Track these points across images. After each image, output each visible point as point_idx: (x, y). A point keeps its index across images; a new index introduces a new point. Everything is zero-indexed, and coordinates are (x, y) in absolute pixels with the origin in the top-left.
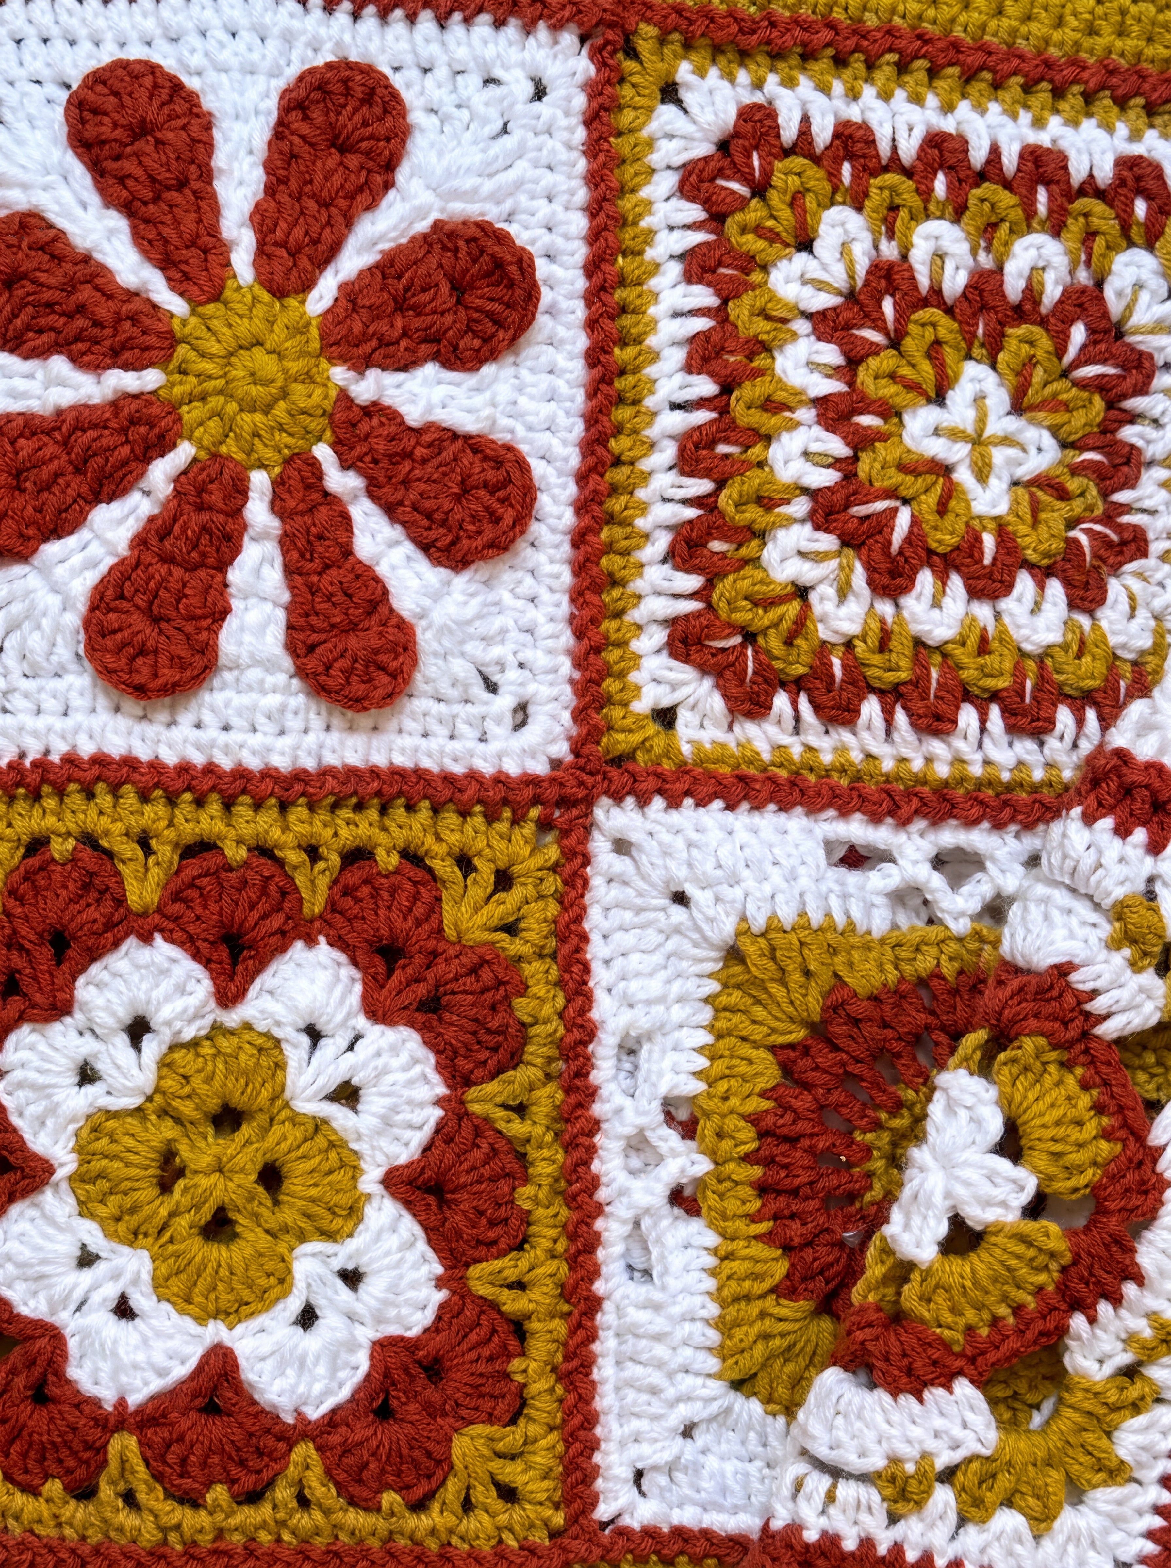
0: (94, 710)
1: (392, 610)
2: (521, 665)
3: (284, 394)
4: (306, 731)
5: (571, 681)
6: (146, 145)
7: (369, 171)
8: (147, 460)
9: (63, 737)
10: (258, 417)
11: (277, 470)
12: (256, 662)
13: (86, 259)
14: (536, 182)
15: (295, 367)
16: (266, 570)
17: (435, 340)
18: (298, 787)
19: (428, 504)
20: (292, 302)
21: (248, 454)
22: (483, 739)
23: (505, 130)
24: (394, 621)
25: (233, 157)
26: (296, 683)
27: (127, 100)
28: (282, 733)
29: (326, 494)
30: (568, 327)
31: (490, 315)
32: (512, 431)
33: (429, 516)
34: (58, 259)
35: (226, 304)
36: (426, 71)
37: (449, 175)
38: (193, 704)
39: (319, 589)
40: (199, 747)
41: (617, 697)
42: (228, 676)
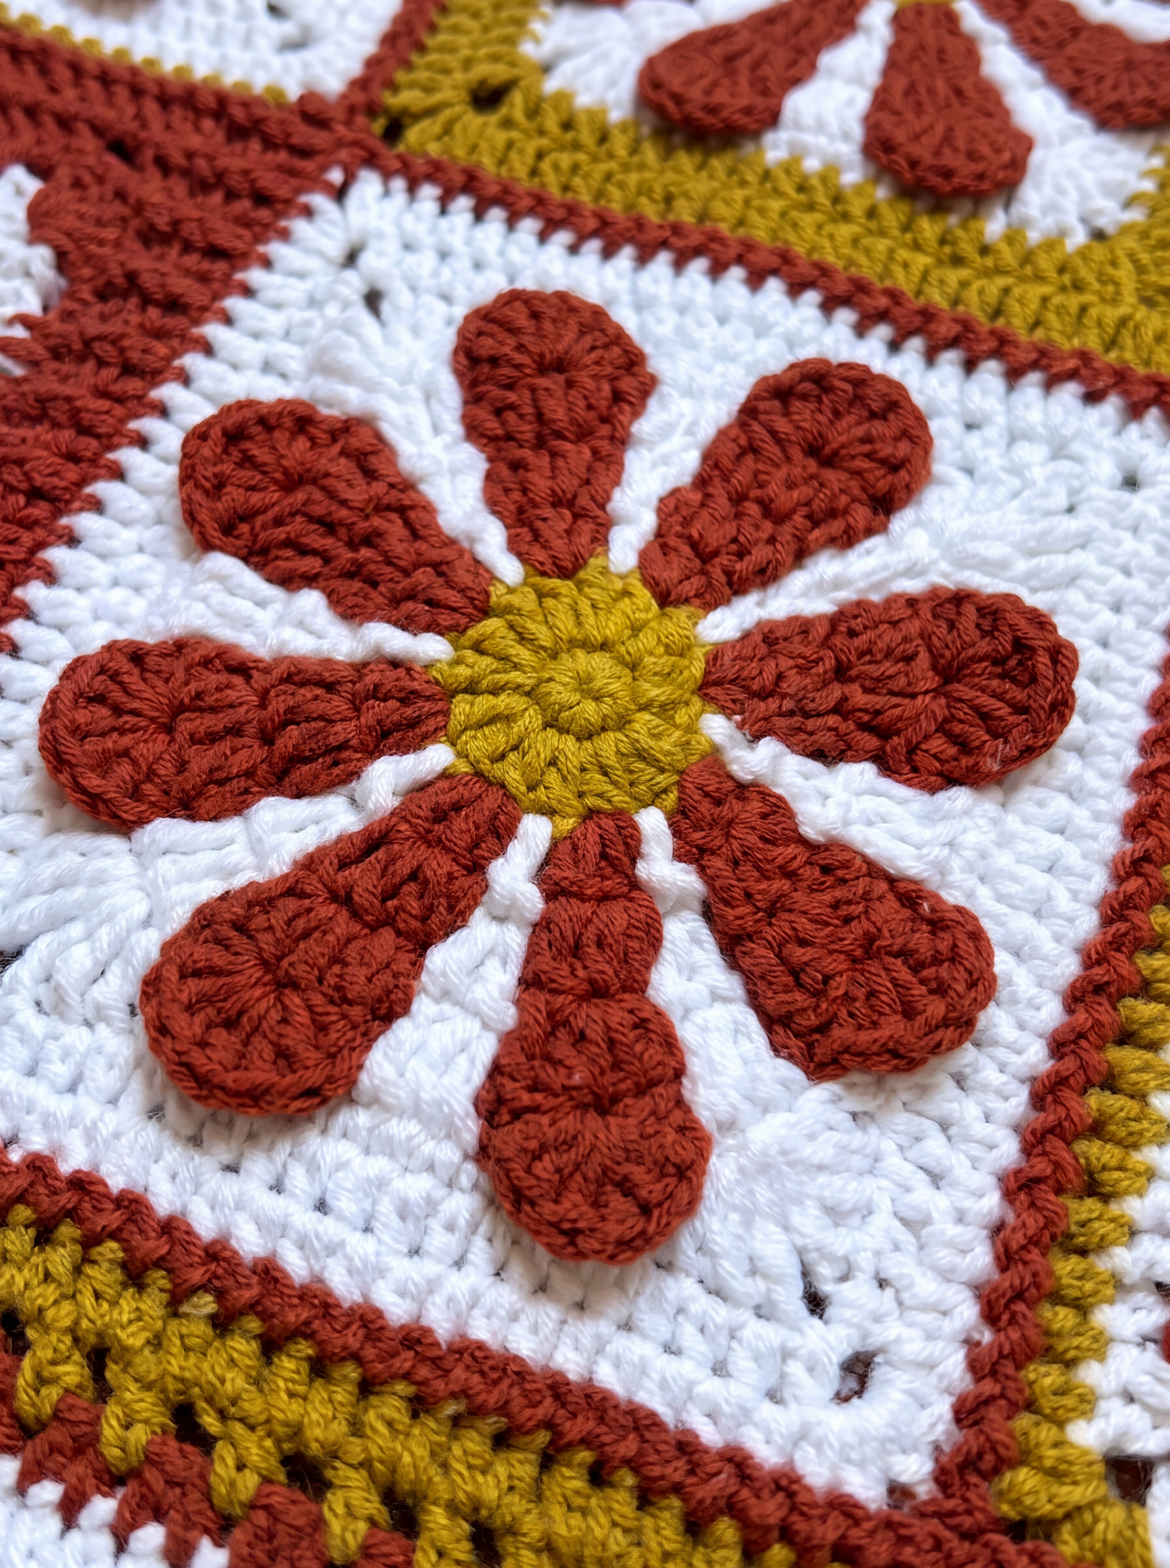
0: (113, 1101)
1: (680, 1103)
2: (882, 1283)
3: (623, 723)
4: (459, 1263)
5: (971, 1344)
6: (552, 382)
7: (854, 500)
8: (373, 753)
9: (46, 1126)
10: (569, 744)
11: (568, 824)
12: (416, 1111)
13: (408, 485)
14: (1102, 580)
15: (653, 692)
16: (492, 967)
17: (884, 733)
18: (405, 1361)
19: (799, 954)
20: (681, 614)
21: (531, 788)
22: (774, 1396)
23: (1070, 510)
24: (677, 1117)
25: (667, 431)
26: (469, 1172)
27: (548, 326)
28: (415, 1252)
29: (635, 884)
30: (1105, 775)
31: (985, 716)
32: (971, 895)
33: (796, 972)
34: (370, 475)
35: (580, 584)
36: (970, 427)
37: (973, 536)
38: (283, 1149)
39: (566, 1023)
40: (261, 1224)
41: (1047, 1404)
42: (361, 1118)
